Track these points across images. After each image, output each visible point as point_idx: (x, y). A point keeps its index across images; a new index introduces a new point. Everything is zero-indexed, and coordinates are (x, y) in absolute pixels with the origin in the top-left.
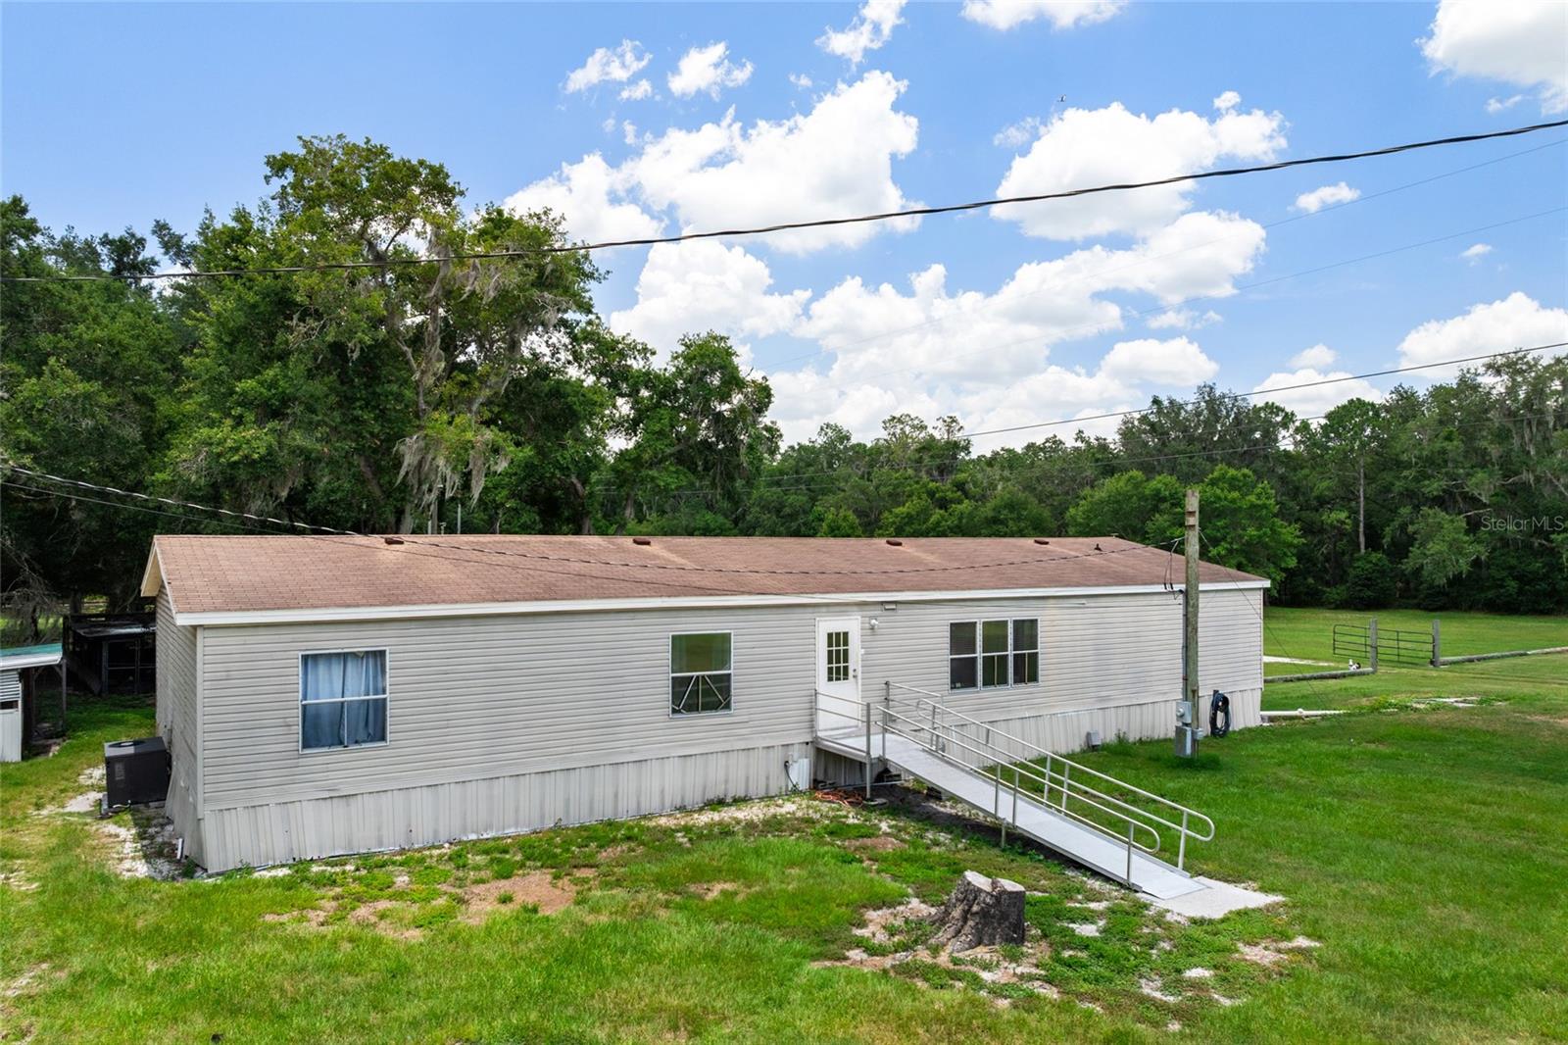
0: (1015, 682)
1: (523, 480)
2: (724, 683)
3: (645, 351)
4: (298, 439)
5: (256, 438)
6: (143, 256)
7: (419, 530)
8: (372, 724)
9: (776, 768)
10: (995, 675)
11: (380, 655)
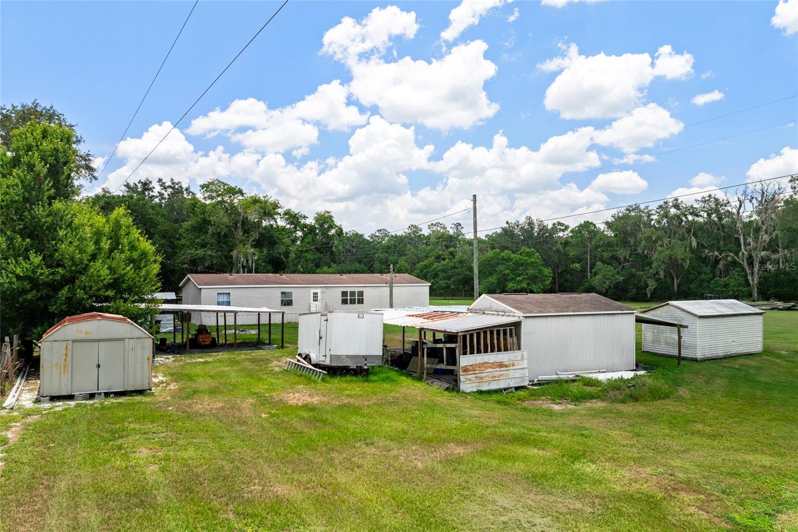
0: (358, 304)
1: (267, 257)
2: (291, 301)
3: (305, 217)
4: (209, 252)
5: (200, 252)
6: (151, 186)
7: (238, 272)
10: (353, 302)
11: (229, 293)
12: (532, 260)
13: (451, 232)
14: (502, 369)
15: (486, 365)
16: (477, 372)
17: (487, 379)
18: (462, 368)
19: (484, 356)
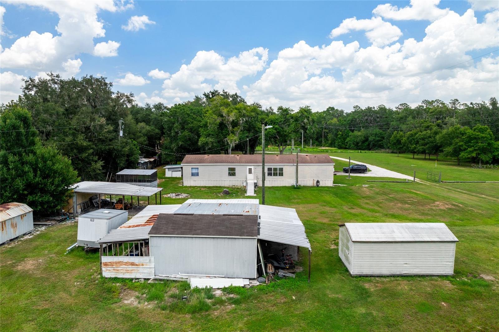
0: (279, 176)
2: (235, 173)
8: (197, 174)
9: (241, 183)
10: (275, 174)
11: (198, 168)
12: (484, 135)
13: (450, 106)
14: (133, 267)
15: (121, 263)
16: (114, 266)
17: (122, 271)
18: (103, 263)
19: (119, 258)
